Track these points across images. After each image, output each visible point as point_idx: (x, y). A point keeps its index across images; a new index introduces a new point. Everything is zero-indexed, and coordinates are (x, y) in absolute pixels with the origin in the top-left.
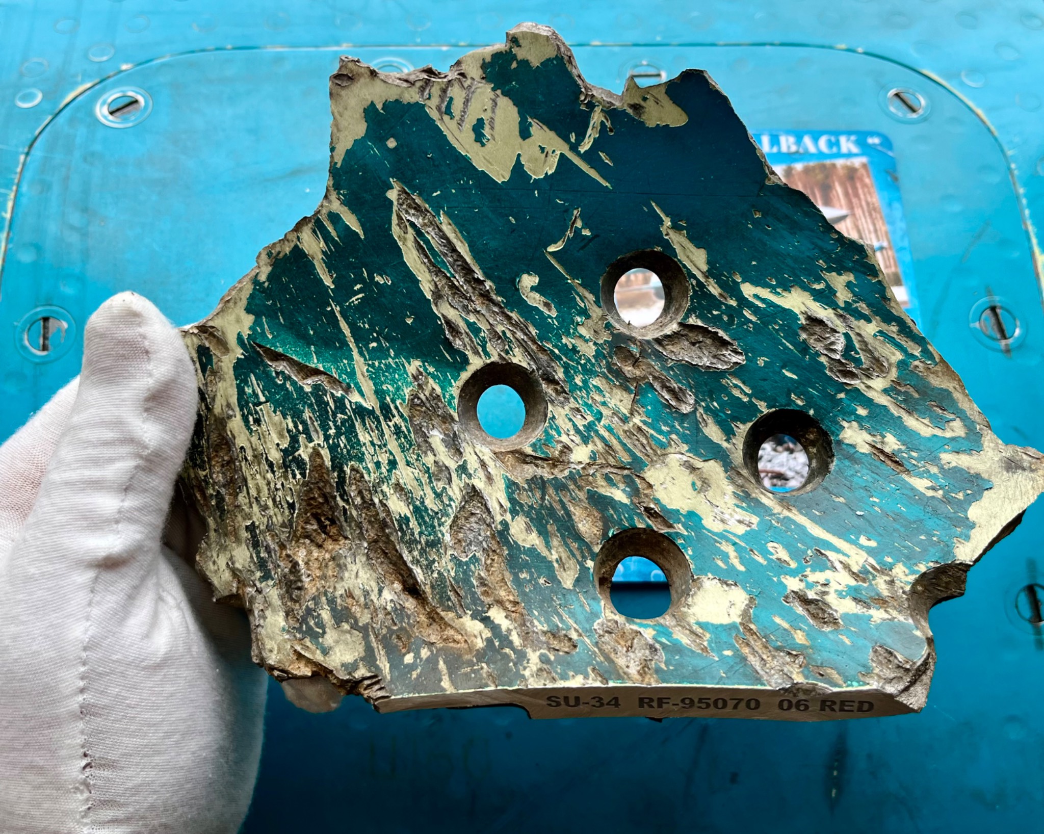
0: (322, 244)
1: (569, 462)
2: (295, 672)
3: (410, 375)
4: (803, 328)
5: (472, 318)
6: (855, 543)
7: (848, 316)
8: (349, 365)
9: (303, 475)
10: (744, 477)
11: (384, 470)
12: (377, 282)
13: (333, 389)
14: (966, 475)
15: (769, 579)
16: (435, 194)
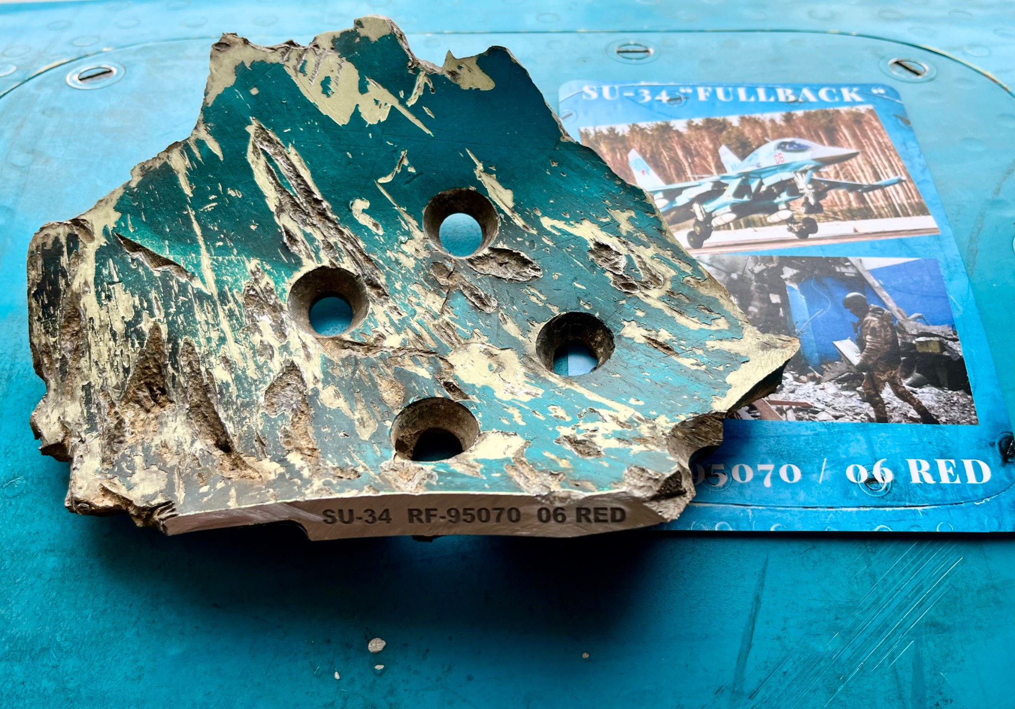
0: (187, 162)
1: (381, 347)
2: (97, 505)
3: (249, 270)
4: (591, 251)
5: (309, 230)
6: (626, 403)
7: (629, 243)
8: (196, 258)
9: (141, 344)
10: (536, 363)
11: (213, 344)
12: (230, 195)
13: (180, 276)
14: (728, 355)
15: (546, 429)
16: (286, 131)
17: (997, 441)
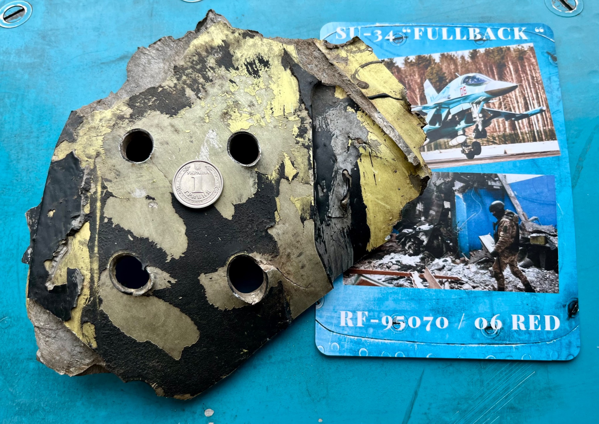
17: (568, 304)
